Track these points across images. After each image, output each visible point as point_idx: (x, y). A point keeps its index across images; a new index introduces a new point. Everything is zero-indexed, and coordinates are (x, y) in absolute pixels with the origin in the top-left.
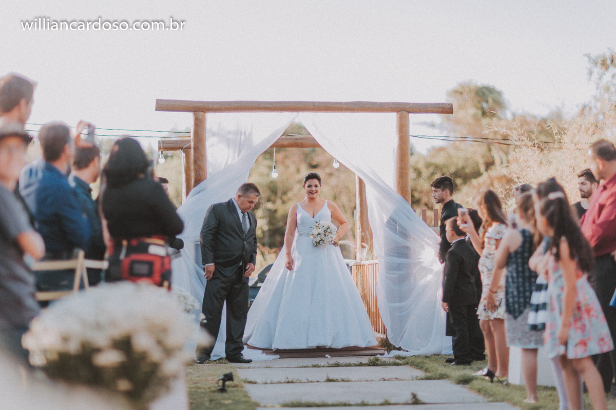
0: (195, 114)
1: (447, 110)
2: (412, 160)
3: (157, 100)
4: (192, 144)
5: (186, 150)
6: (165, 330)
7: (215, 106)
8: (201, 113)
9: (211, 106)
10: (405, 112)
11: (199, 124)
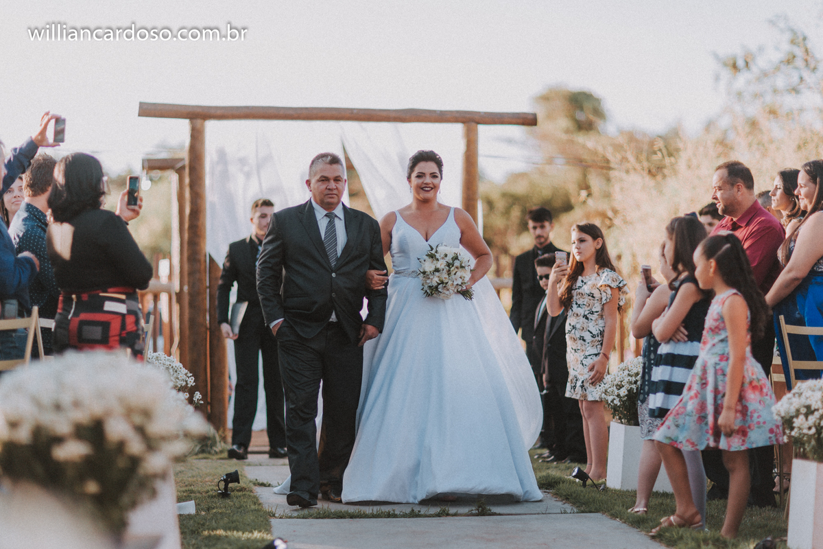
0: (192, 123)
1: (529, 121)
2: (482, 188)
3: (141, 104)
4: (187, 162)
5: (180, 171)
6: (147, 414)
7: (219, 112)
8: (199, 122)
9: (213, 112)
10: (473, 124)
11: (197, 137)
